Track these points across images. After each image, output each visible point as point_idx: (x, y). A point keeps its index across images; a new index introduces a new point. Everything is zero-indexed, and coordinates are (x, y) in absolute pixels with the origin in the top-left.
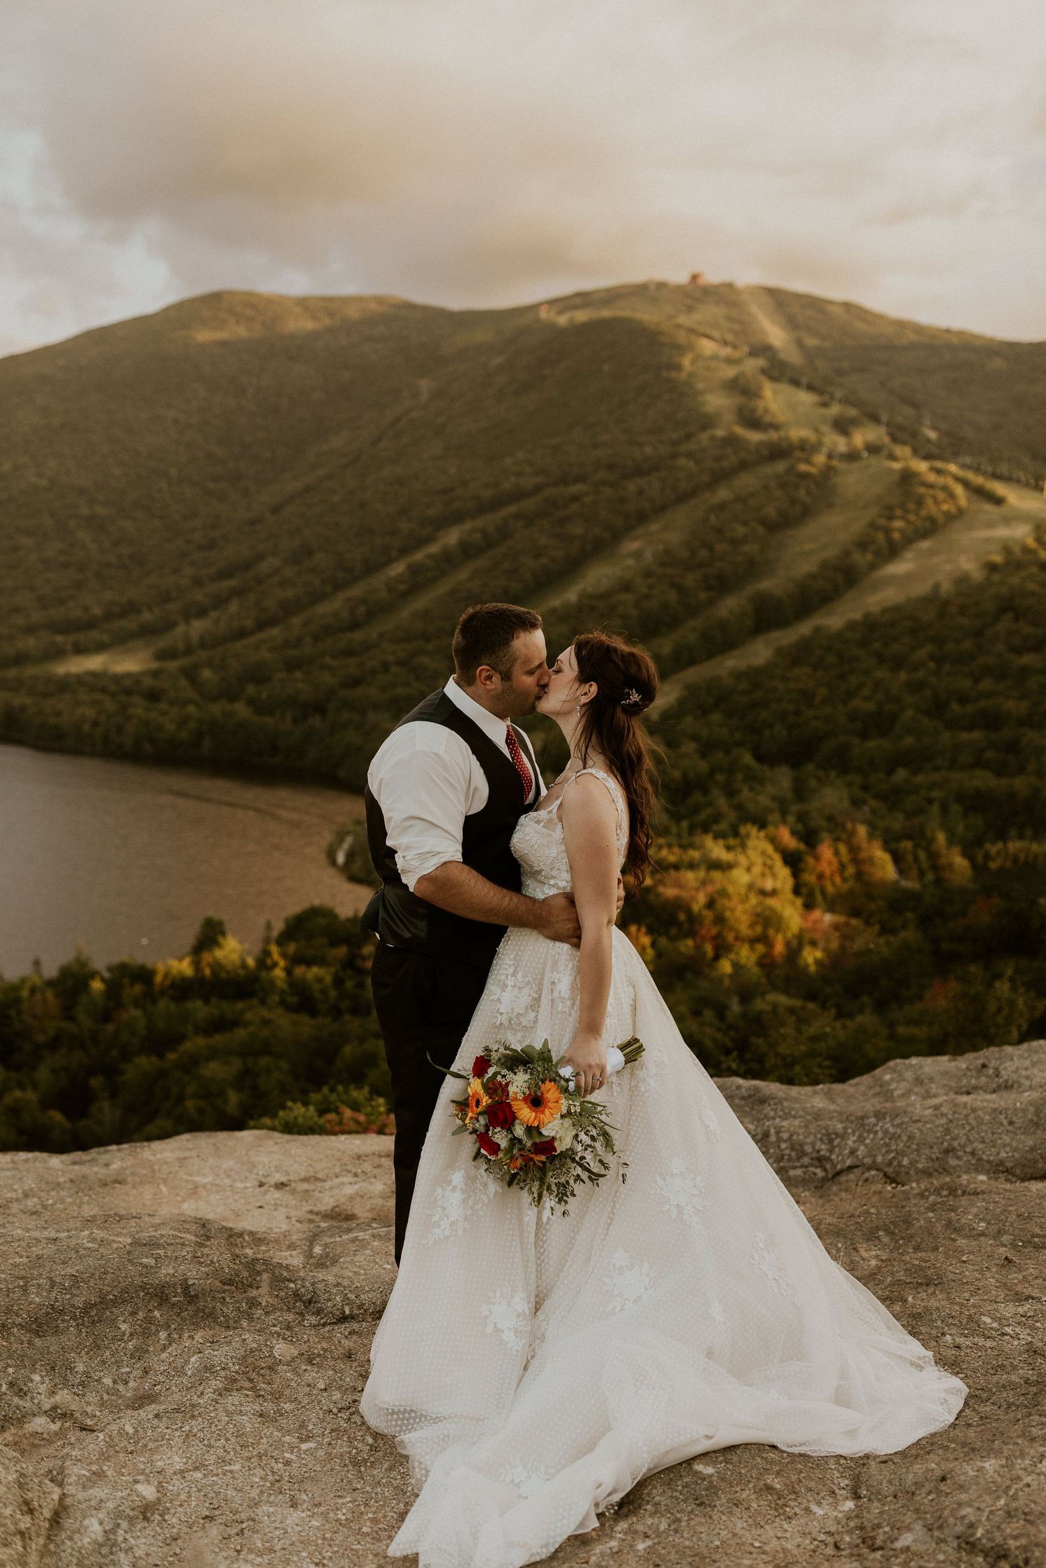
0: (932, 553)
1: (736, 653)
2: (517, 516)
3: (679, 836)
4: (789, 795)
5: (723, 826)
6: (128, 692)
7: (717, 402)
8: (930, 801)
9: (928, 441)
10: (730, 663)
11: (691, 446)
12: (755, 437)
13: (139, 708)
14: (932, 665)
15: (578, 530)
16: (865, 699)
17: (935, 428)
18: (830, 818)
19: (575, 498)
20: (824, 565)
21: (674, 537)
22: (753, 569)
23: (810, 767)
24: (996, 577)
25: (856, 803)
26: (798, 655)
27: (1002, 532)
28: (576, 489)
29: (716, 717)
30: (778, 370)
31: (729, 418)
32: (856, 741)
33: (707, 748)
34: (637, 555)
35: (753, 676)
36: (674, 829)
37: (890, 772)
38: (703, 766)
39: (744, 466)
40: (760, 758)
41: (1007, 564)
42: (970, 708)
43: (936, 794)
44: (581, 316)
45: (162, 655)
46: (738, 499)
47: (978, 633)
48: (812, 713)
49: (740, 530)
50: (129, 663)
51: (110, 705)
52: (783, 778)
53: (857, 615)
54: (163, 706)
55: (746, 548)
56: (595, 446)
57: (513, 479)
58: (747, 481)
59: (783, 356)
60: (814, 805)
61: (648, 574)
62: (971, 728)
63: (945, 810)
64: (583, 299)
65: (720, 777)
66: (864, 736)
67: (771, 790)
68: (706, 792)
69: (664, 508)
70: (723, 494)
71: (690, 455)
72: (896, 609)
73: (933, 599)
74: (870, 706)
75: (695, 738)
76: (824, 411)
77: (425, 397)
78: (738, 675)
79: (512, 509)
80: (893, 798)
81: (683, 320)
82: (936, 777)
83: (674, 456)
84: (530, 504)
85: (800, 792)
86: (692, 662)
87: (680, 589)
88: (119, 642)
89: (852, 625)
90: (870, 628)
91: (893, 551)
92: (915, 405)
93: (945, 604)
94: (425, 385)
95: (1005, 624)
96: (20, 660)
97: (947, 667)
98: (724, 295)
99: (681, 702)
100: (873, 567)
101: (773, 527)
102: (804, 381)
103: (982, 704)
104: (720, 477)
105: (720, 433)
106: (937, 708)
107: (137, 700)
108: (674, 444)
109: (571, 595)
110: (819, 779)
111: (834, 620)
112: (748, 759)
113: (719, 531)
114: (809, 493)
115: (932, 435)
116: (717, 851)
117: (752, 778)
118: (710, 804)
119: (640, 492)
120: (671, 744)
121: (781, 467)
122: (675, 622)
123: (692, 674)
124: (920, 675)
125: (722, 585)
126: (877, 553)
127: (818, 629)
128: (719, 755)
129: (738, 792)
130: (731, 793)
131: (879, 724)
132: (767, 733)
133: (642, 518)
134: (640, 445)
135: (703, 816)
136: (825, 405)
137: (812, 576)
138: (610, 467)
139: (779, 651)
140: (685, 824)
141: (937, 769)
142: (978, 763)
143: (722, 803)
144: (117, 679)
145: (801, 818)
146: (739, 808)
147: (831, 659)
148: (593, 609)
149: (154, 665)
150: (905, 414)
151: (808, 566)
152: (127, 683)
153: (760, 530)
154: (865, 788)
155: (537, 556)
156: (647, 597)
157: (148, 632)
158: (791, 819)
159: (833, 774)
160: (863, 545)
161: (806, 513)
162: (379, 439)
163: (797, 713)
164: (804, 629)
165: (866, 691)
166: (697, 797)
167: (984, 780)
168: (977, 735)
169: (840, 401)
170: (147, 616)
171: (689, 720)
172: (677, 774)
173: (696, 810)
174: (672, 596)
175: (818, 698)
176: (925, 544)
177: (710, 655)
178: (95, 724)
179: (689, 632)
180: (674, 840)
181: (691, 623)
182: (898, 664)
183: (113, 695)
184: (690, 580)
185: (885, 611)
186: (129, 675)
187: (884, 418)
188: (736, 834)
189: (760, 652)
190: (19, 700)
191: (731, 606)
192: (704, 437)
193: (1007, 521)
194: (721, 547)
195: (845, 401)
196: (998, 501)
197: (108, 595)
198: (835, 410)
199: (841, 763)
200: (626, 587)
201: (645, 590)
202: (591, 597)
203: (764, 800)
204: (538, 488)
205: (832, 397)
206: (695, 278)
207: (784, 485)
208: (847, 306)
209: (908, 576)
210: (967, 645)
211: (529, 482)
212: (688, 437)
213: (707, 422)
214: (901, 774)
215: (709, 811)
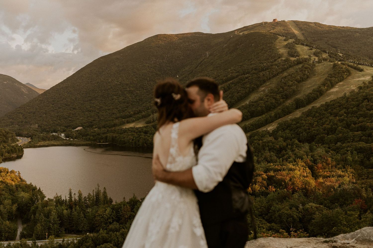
0: (343, 85)
1: (291, 114)
2: (232, 83)
3: (280, 162)
4: (309, 150)
5: (291, 159)
6: (140, 132)
7: (282, 51)
8: (348, 151)
9: (340, 56)
10: (290, 117)
11: (276, 63)
12: (293, 59)
13: (143, 136)
14: (345, 114)
15: (249, 86)
16: (328, 124)
17: (341, 53)
18: (320, 156)
19: (247, 78)
20: (314, 90)
21: (273, 86)
22: (294, 93)
23: (314, 143)
24: (361, 91)
25: (327, 152)
26: (308, 114)
27: (362, 79)
28: (247, 75)
29: (287, 131)
30: (298, 42)
31: (286, 55)
32: (326, 135)
33: (285, 139)
34: (264, 91)
35: (297, 120)
36: (278, 160)
37: (336, 143)
38: (285, 144)
39: (290, 66)
40: (300, 141)
41: (364, 87)
42: (357, 126)
43: (349, 149)
44: (246, 33)
45: (148, 123)
46: (289, 75)
47: (358, 106)
48: (313, 129)
49: (291, 83)
50: (140, 125)
51: (136, 135)
52: (306, 146)
53: (324, 103)
54: (148, 135)
55: (292, 87)
56: (251, 65)
57: (230, 74)
58: (291, 70)
59: (299, 38)
60: (316, 153)
61: (267, 96)
62: (357, 131)
63: (352, 153)
64: (246, 28)
65: (289, 147)
66: (328, 134)
67: (303, 149)
68: (286, 151)
69: (270, 79)
70: (285, 74)
71: (276, 65)
72: (334, 100)
73: (344, 97)
74: (329, 126)
75: (282, 137)
76: (311, 51)
77: (208, 56)
78: (292, 120)
79: (231, 82)
80: (337, 150)
81: (272, 31)
82: (349, 144)
83: (272, 66)
84: (235, 80)
85: (311, 150)
86: (280, 117)
87: (276, 99)
88: (137, 120)
89: (322, 106)
90: (327, 106)
91: (332, 86)
92: (336, 47)
93: (348, 98)
94: (207, 53)
95: (365, 103)
96: (115, 125)
97: (350, 115)
98: (282, 24)
99: (278, 128)
100: (327, 90)
101: (299, 82)
102: (305, 44)
103: (360, 124)
104: (284, 70)
105: (283, 59)
106: (348, 126)
107: (142, 134)
108: (271, 62)
109: (247, 102)
110: (316, 146)
111: (317, 104)
112: (297, 141)
113: (285, 84)
114: (308, 72)
115: (341, 55)
116: (291, 166)
117: (298, 146)
118: (287, 154)
119: (264, 75)
120: (276, 139)
121: (300, 66)
122: (275, 107)
123: (280, 120)
124: (342, 117)
125: (287, 97)
126: (328, 86)
127: (313, 107)
128: (289, 141)
129: (294, 150)
130: (293, 151)
131: (332, 131)
132: (301, 134)
133: (264, 82)
134: (263, 63)
135: (285, 157)
136: (311, 49)
137: (310, 93)
138: (255, 69)
139: (303, 113)
140: (281, 159)
141: (349, 142)
142: (360, 140)
143: (290, 153)
144: (137, 129)
145: (312, 156)
146: (295, 154)
147: (318, 115)
148: (253, 105)
149: (146, 125)
150: (333, 50)
151: (309, 91)
152: (140, 129)
153: (296, 82)
154: (329, 148)
155: (238, 93)
156: (267, 101)
157: (144, 117)
158: (309, 157)
159: (320, 144)
160: (324, 84)
161: (308, 77)
162: (197, 67)
163: (309, 129)
164: (309, 107)
165: (327, 123)
166: (284, 152)
167: (362, 144)
168: (359, 132)
169: (315, 48)
170: (144, 113)
171: (280, 132)
172: (278, 146)
173: (284, 155)
174: (274, 101)
175: (314, 125)
176: (341, 83)
177: (285, 115)
178: (133, 140)
179: (278, 110)
180: (278, 163)
181: (279, 107)
182: (336, 115)
183: (137, 133)
184: (278, 97)
185: (331, 101)
186: (140, 127)
187: (327, 52)
188: (295, 161)
189: (298, 114)
190: (115, 135)
191: (289, 102)
192: (279, 60)
193: (363, 76)
194: (285, 88)
195: (316, 48)
196: (361, 70)
197: (134, 109)
198: (314, 50)
199: (322, 142)
200: (261, 99)
201: (266, 100)
202: (252, 102)
203: (302, 152)
204: (237, 76)
205: (313, 47)
206: (274, 20)
207: (301, 71)
208: (315, 23)
209: (337, 92)
210: (355, 109)
211: (235, 75)
212: (275, 60)
213: (280, 56)
214: (339, 144)
215: (287, 155)
